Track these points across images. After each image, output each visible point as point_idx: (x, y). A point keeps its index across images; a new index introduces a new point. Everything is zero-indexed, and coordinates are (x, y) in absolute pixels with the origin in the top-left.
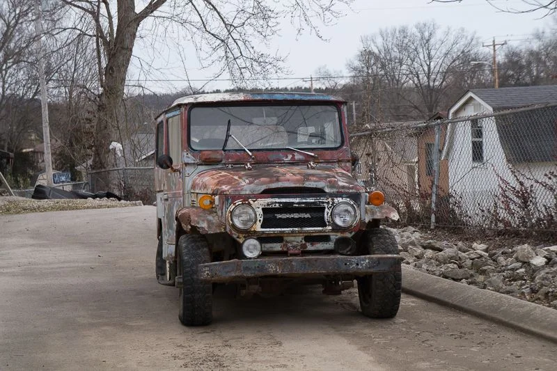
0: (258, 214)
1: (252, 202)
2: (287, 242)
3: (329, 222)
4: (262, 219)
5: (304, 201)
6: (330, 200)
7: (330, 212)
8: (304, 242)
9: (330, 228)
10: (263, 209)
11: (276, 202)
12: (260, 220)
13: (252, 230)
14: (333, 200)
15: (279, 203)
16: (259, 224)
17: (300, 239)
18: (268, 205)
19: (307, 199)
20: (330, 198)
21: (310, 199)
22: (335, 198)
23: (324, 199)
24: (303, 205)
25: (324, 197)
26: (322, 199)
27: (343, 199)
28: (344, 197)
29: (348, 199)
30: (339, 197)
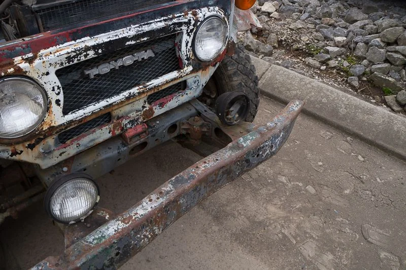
0: (48, 88)
1: (24, 66)
2: (119, 118)
3: (188, 59)
4: (61, 97)
5: (146, 28)
6: (190, 16)
7: (190, 40)
8: (147, 106)
9: (190, 68)
10: (59, 73)
11: (87, 49)
12: (58, 102)
13: (45, 127)
14: (195, 14)
15: (94, 48)
16: (57, 110)
17: (139, 104)
18: (69, 59)
19: (151, 23)
20: (191, 12)
21: (157, 22)
22: (197, 10)
23: (180, 16)
24: (145, 39)
25: (181, 13)
26: (177, 17)
27: (209, 9)
28: (211, 6)
29: (217, 8)
30: (204, 7)
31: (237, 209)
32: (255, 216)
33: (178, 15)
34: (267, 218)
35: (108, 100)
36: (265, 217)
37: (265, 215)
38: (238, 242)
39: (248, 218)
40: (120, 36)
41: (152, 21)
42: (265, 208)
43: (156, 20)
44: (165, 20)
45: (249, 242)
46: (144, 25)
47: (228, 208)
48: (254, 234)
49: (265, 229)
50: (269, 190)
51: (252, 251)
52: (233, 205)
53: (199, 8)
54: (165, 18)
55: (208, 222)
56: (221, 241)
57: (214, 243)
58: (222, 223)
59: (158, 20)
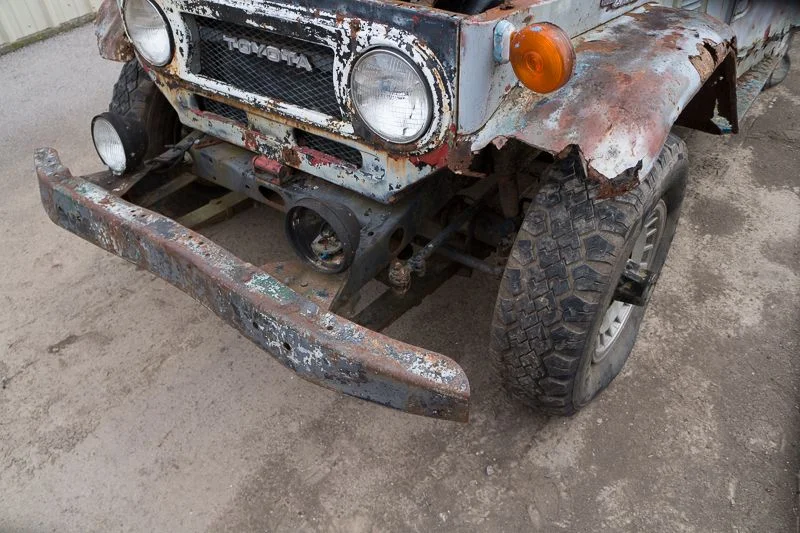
2: (254, 128)
4: (185, 47)
6: (345, 26)
7: (345, 73)
8: (293, 144)
9: (350, 128)
10: (184, 18)
12: (181, 50)
14: (354, 27)
16: (181, 60)
17: (279, 130)
19: (281, 7)
20: (349, 20)
21: (290, 10)
22: (362, 22)
23: (328, 18)
24: (271, 28)
25: (333, 13)
26: (323, 17)
27: (388, 31)
28: (398, 27)
29: (410, 38)
30: (381, 22)
31: (344, 457)
32: (332, 493)
33: (325, 14)
34: (330, 518)
35: (231, 88)
36: (332, 513)
37: (336, 512)
38: (267, 467)
39: (325, 480)
40: (237, 6)
41: (282, 5)
42: (356, 513)
43: (289, 6)
44: (302, 13)
45: (268, 486)
46: (271, 5)
47: (344, 442)
48: (286, 494)
49: (300, 514)
50: (412, 518)
51: (246, 494)
52: (355, 450)
53: (371, 20)
54: (304, 10)
55: (305, 413)
56: (266, 439)
57: (260, 429)
58: (306, 436)
59: (293, 7)
